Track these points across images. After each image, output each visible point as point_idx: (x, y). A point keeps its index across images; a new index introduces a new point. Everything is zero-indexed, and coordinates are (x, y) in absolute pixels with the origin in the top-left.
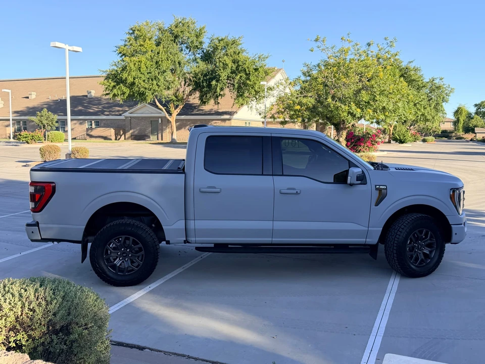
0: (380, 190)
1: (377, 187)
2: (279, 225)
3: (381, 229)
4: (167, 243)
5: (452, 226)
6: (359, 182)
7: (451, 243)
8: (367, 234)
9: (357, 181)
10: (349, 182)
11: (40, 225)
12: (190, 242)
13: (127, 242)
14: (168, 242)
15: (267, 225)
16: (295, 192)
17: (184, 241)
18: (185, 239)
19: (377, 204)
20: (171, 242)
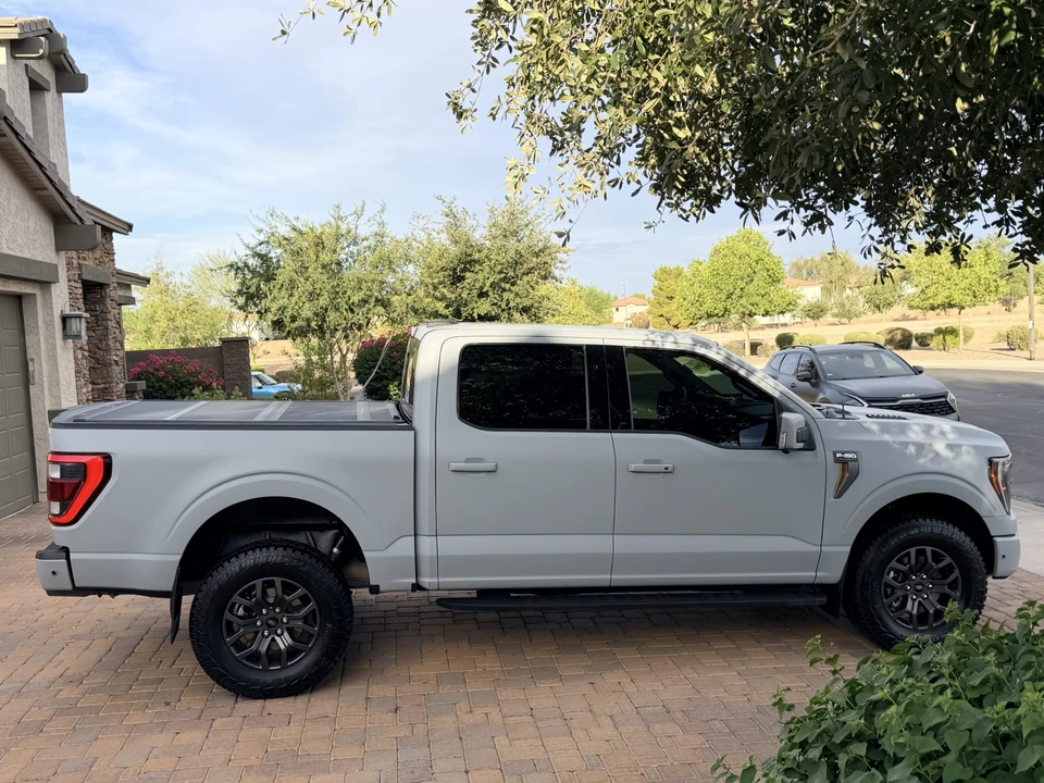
0: (844, 463)
1: (838, 455)
2: (626, 544)
3: (849, 548)
4: (372, 593)
5: (997, 539)
6: (801, 445)
7: (994, 578)
8: (819, 560)
9: (798, 442)
10: (782, 443)
11: (71, 555)
12: (427, 587)
13: (271, 591)
14: (375, 590)
15: (599, 544)
16: (661, 467)
17: (413, 585)
18: (414, 581)
19: (839, 495)
20: (381, 589)
